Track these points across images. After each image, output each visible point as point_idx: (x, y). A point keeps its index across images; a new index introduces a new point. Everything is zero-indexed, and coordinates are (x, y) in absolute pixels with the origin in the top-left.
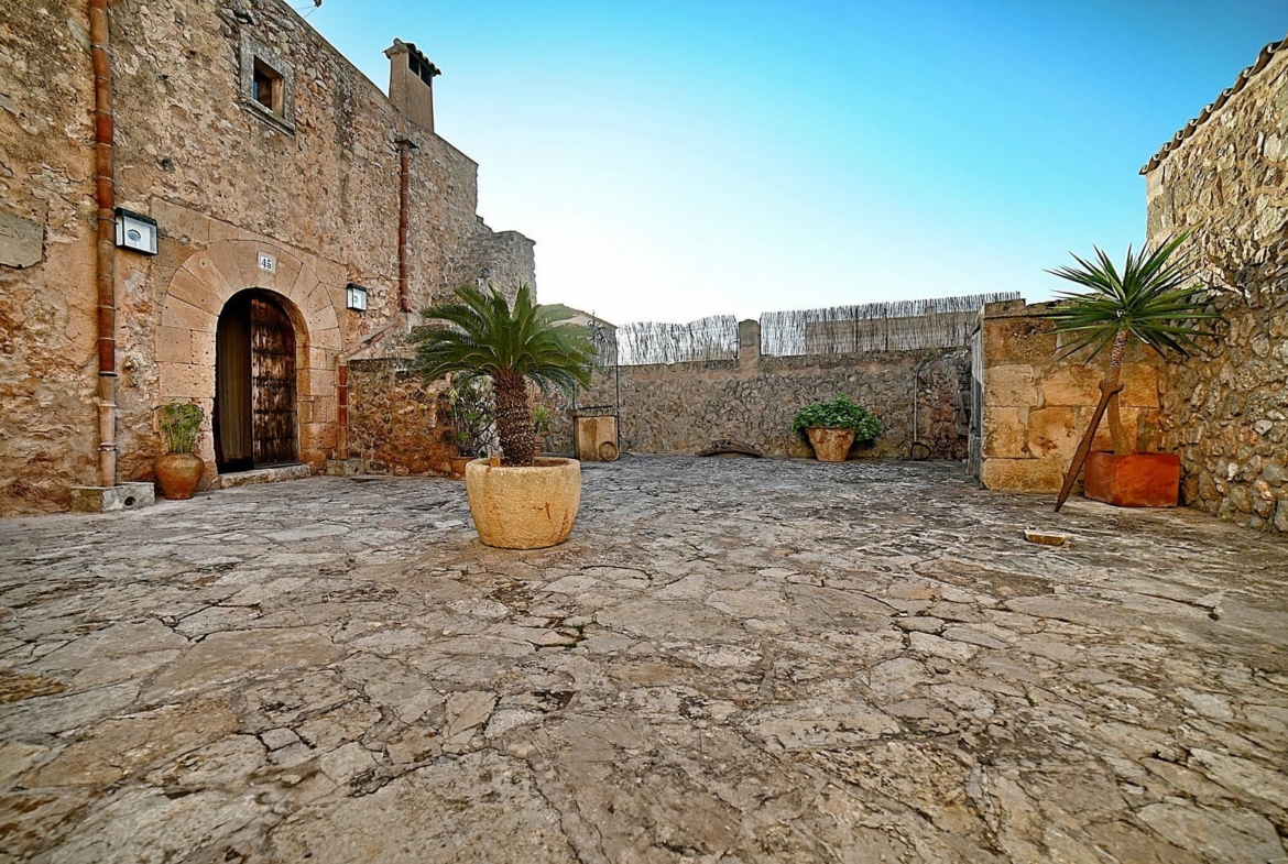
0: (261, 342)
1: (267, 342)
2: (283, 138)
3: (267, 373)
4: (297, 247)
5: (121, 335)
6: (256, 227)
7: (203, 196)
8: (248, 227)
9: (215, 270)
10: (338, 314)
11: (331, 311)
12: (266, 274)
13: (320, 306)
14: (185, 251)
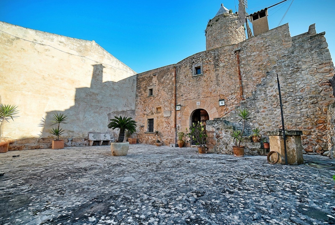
0: (203, 119)
1: (204, 118)
2: (201, 77)
3: (204, 125)
4: (205, 97)
5: (177, 122)
6: (196, 98)
7: (187, 97)
8: (194, 98)
9: (189, 109)
10: (217, 109)
11: (215, 108)
12: (198, 105)
13: (212, 108)
14: (185, 107)
